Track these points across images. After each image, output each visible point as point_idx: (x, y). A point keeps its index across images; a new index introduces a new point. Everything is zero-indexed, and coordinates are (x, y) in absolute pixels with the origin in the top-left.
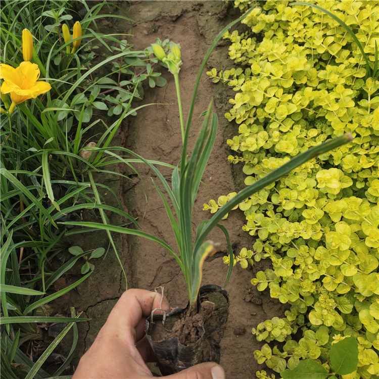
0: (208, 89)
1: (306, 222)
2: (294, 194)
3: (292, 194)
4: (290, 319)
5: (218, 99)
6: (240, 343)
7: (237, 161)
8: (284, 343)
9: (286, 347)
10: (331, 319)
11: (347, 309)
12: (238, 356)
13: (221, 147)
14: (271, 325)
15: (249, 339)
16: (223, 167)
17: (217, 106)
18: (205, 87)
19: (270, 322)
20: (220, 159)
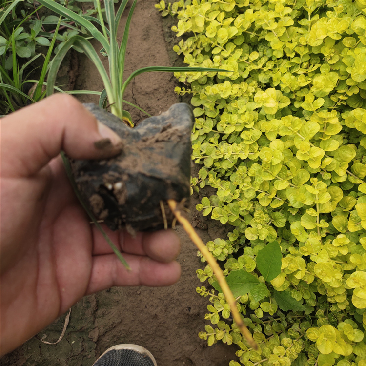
0: (158, 23)
1: (244, 144)
2: (234, 118)
3: (232, 118)
4: (232, 239)
5: (167, 33)
6: (187, 266)
7: (184, 92)
8: (225, 261)
9: (226, 265)
10: (265, 233)
11: (281, 223)
12: (185, 278)
13: (170, 81)
14: (213, 245)
15: (195, 262)
16: (173, 101)
17: (166, 40)
18: (155, 22)
19: (212, 243)
20: (169, 93)
